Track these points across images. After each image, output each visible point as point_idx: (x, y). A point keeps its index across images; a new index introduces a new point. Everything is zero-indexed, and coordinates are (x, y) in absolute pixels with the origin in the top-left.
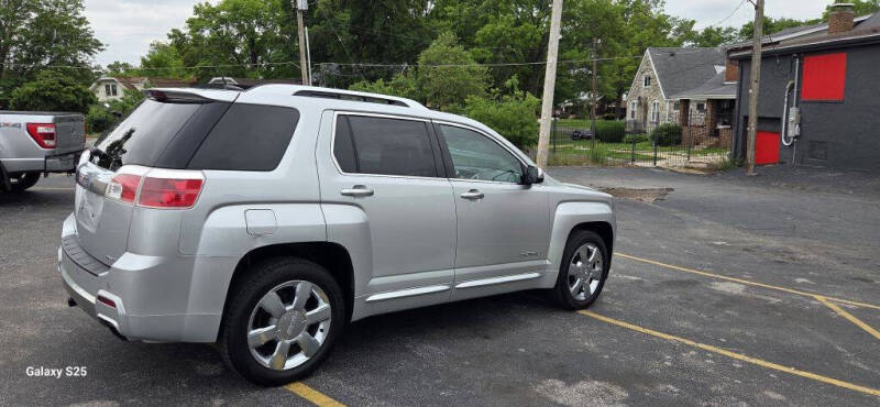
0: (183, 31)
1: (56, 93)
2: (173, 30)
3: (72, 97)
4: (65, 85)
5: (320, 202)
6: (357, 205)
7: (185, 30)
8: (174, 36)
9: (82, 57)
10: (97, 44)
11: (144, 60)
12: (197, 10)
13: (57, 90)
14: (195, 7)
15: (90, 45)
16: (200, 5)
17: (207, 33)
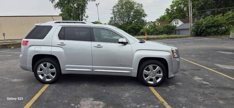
0: (169, 8)
1: (135, 27)
2: (167, 9)
3: (138, 28)
4: (137, 25)
5: (52, 46)
6: (62, 48)
7: (170, 8)
8: (167, 10)
9: (143, 18)
10: (146, 15)
11: (160, 17)
12: (173, 2)
13: (135, 26)
14: (172, 2)
15: (145, 15)
16: (174, 1)
17: (175, 8)
